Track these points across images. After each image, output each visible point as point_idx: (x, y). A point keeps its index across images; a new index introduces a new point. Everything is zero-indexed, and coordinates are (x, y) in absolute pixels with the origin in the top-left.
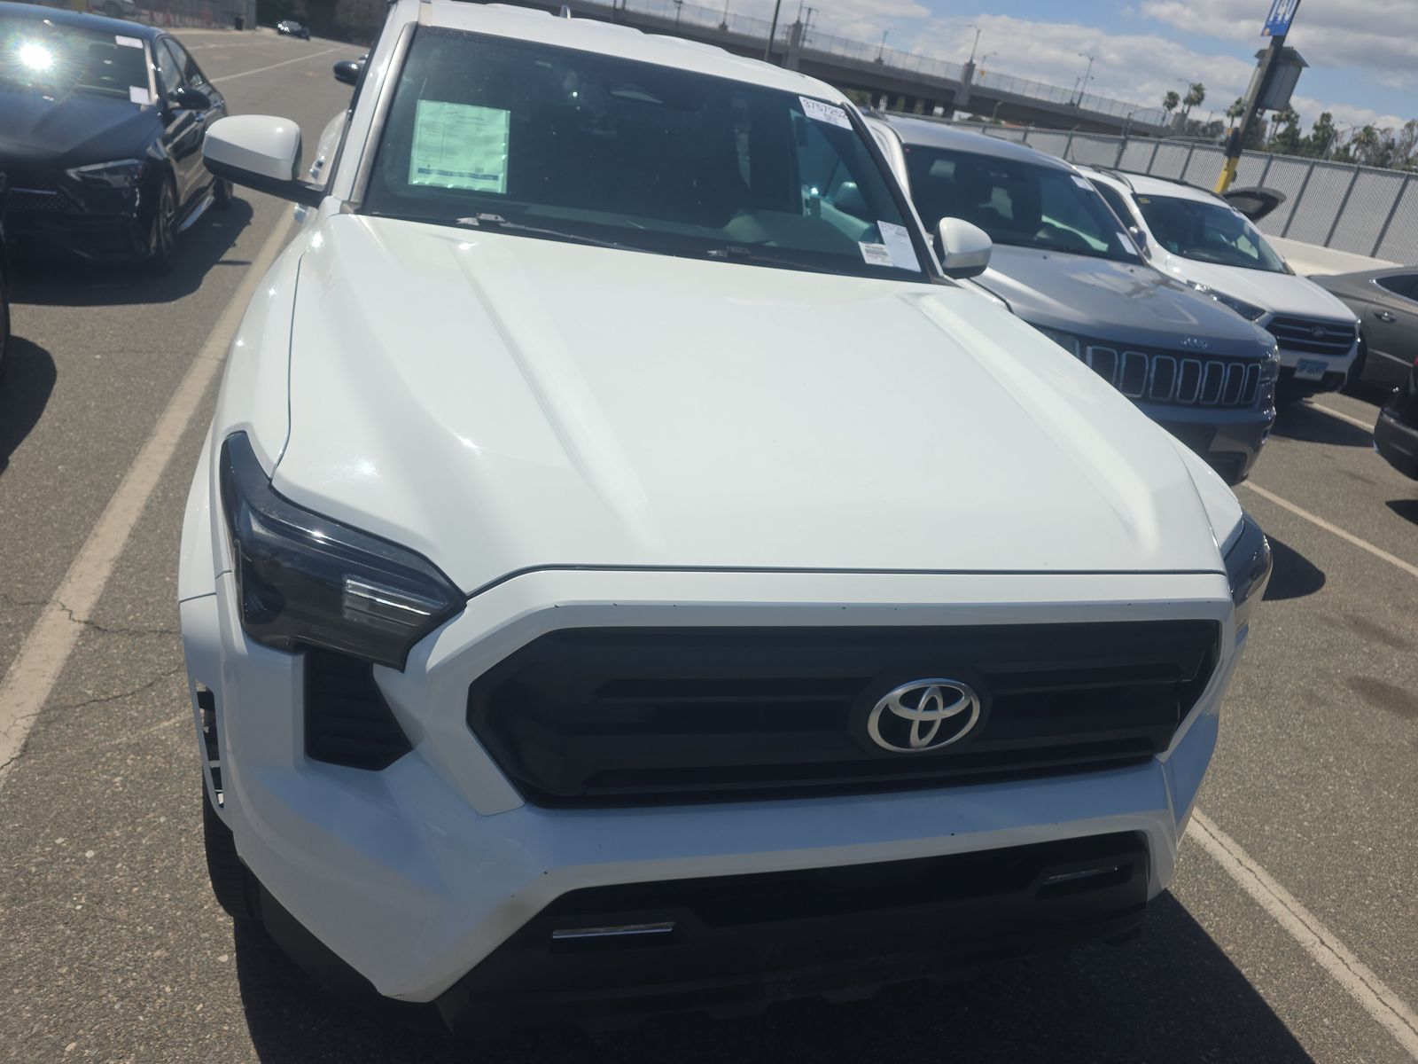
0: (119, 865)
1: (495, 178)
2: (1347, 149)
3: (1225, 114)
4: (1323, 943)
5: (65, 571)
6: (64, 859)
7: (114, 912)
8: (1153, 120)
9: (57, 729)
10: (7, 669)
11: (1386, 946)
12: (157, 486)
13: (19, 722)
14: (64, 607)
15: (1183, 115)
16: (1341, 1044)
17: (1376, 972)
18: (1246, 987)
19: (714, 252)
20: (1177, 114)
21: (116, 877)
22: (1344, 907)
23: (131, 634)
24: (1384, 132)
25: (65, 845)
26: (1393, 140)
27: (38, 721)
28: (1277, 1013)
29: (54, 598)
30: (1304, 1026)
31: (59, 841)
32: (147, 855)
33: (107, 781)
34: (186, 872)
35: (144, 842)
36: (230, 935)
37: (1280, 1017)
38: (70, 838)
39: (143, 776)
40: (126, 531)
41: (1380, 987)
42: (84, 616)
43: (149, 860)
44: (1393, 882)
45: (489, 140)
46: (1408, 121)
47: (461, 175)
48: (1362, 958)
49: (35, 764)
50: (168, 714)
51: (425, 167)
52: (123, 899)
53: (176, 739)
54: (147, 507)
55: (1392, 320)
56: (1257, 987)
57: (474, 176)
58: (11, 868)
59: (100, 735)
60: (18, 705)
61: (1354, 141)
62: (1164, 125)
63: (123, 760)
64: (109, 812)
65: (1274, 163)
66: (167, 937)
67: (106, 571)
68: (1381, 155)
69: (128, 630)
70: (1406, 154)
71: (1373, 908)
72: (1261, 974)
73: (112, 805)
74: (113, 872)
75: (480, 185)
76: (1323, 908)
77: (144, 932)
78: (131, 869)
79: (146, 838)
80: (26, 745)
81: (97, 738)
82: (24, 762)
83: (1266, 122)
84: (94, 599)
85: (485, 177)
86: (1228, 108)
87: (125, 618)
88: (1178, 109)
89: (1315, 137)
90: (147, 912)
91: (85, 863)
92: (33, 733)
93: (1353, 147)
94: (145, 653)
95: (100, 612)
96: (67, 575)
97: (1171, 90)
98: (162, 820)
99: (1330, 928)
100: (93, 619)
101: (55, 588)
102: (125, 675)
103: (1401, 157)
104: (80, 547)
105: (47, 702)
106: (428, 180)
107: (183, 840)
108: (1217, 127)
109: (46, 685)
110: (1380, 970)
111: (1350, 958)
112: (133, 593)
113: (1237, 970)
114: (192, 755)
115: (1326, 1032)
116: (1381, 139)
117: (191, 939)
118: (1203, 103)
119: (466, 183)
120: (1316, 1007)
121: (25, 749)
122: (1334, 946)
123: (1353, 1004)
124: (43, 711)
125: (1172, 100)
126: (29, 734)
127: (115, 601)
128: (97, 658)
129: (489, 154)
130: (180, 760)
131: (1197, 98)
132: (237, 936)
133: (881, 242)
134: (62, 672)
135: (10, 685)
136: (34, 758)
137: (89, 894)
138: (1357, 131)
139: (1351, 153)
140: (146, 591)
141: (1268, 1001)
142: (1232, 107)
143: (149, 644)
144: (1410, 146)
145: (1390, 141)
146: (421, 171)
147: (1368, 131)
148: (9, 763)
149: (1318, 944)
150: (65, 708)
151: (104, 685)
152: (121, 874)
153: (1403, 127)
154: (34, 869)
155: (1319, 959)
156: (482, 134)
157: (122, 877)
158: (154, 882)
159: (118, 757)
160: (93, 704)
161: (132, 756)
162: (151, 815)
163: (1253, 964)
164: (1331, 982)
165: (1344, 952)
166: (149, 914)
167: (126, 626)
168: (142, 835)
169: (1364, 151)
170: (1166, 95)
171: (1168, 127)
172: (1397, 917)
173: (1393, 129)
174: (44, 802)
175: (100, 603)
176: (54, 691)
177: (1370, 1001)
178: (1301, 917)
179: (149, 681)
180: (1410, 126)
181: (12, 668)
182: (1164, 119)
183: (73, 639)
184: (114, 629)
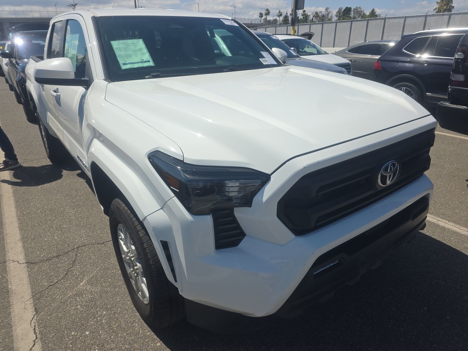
0: (101, 332)
1: (149, 61)
2: (313, 19)
3: (277, 16)
4: (439, 221)
5: (4, 249)
6: (79, 338)
7: (110, 347)
8: (257, 22)
9: (43, 300)
10: (8, 288)
11: (452, 216)
12: (17, 211)
13: (27, 303)
14: (14, 261)
15: (266, 19)
16: (459, 243)
17: (454, 223)
18: (430, 238)
19: (225, 70)
20: (264, 19)
21: (102, 336)
22: (437, 211)
23: (46, 261)
24: (320, 12)
25: (76, 334)
26: (324, 14)
27: (34, 300)
28: (441, 241)
29: (7, 259)
30: (449, 242)
31: (73, 333)
32: (108, 325)
33: (75, 309)
34: (125, 325)
35: (104, 322)
36: (155, 337)
37: (442, 242)
38: (76, 331)
39: (87, 302)
40: (17, 230)
41: (458, 226)
42: (24, 261)
43: (110, 326)
44: (443, 200)
45: (140, 50)
46: (325, 8)
47: (138, 63)
48: (449, 221)
49: (44, 313)
50: (80, 280)
51: (124, 63)
52: (110, 341)
53: (89, 287)
54: (19, 219)
55: (355, 61)
56: (433, 237)
57: (142, 62)
58: (62, 349)
59: (61, 295)
60: (22, 298)
61: (314, 17)
62: (261, 22)
63: (76, 300)
64: (84, 318)
65: (300, 26)
66: (134, 346)
67: (20, 244)
68: (322, 19)
69: (44, 260)
70: (328, 18)
71: (443, 208)
72: (431, 233)
73: (83, 315)
74: (100, 335)
75: (145, 65)
76: (433, 212)
77: (125, 348)
78: (106, 331)
79: (104, 320)
80: (36, 309)
81: (60, 297)
82: (39, 314)
83: (289, 16)
84: (23, 254)
85: (145, 62)
86: (277, 14)
87: (40, 256)
88: (264, 17)
89: (303, 18)
90: (122, 342)
91: (88, 336)
92: (35, 305)
93: (314, 18)
94: (56, 265)
95: (29, 258)
96: (6, 250)
97: (260, 12)
98: (105, 312)
99: (437, 216)
100: (28, 261)
101: (5, 256)
102: (55, 274)
103: (327, 19)
104: (4, 240)
105: (32, 292)
106: (128, 67)
107: (116, 316)
108: (275, 20)
109: (27, 288)
110: (454, 222)
111: (447, 222)
112: (36, 248)
113: (425, 234)
114: (99, 290)
115: (454, 241)
116: (320, 15)
117: (143, 343)
118: (270, 14)
119: (140, 65)
120: (448, 236)
121: (36, 310)
122: (441, 220)
123: (455, 233)
124: (33, 296)
125: (261, 15)
126: (34, 305)
127: (32, 252)
128: (40, 272)
129: (143, 54)
130: (96, 292)
131: (268, 13)
132: (157, 336)
133: (264, 58)
134: (30, 281)
135: (14, 292)
136: (42, 312)
137: (97, 345)
138: (314, 14)
139: (314, 21)
140: (41, 246)
141: (437, 239)
142: (278, 14)
143: (56, 261)
144: (328, 15)
145: (323, 15)
146: (124, 64)
147: (316, 13)
148: (34, 317)
149: (438, 221)
150: (41, 292)
151: (49, 280)
152: (103, 334)
153: (325, 10)
154: (71, 346)
155: (441, 225)
156: (137, 48)
157: (104, 335)
158: (117, 332)
159: (73, 300)
160: (50, 287)
161: (78, 298)
162: (99, 313)
163: (427, 232)
164: (447, 229)
165: (445, 221)
166: (123, 342)
167: (42, 259)
168: (101, 320)
169: (317, 19)
170: (259, 14)
171: (262, 23)
172: (449, 208)
173: (322, 11)
174: (57, 324)
175: (26, 255)
176: (32, 288)
177: (458, 230)
178: (430, 216)
179: (65, 273)
180: (327, 9)
181: (10, 287)
182: (260, 21)
183: (26, 269)
184: (39, 261)
